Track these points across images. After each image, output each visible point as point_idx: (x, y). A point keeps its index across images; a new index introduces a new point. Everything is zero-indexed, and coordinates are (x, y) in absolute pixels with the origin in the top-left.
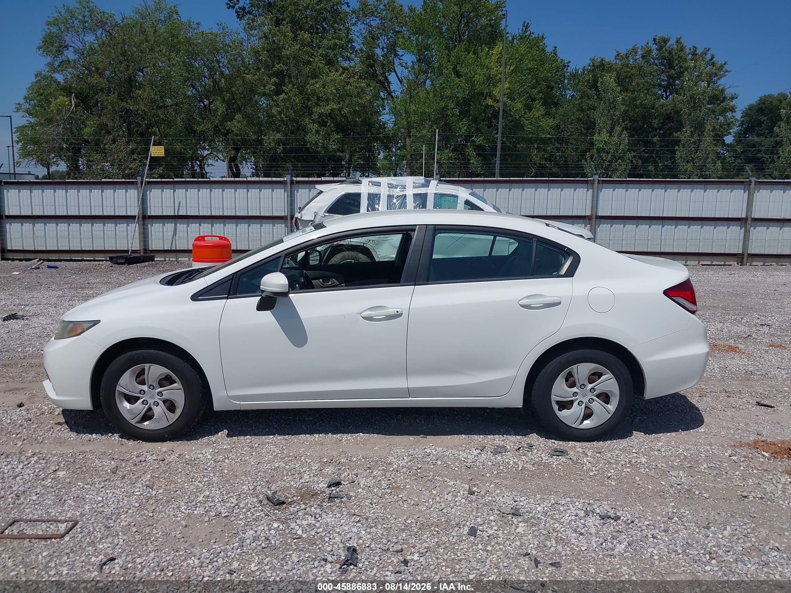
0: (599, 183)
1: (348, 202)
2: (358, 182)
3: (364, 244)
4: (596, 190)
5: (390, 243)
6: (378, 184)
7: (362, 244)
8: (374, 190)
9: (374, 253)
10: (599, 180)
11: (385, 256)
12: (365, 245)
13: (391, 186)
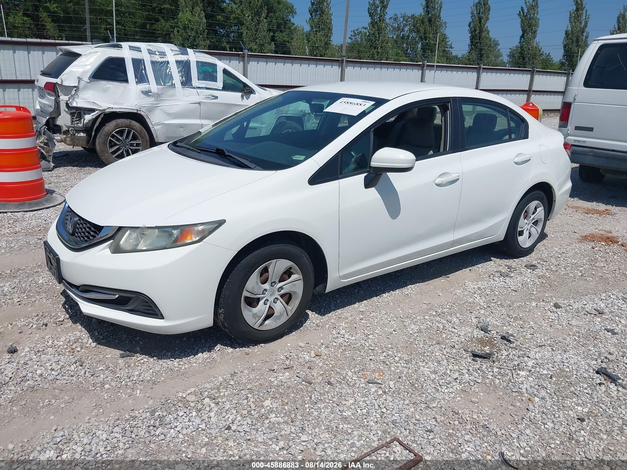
0: (248, 57)
1: (112, 67)
2: (120, 47)
3: (137, 110)
4: (246, 62)
5: (161, 109)
6: (138, 50)
7: (136, 111)
8: (137, 55)
9: (148, 120)
10: (248, 54)
11: (158, 123)
12: (139, 112)
13: (151, 52)
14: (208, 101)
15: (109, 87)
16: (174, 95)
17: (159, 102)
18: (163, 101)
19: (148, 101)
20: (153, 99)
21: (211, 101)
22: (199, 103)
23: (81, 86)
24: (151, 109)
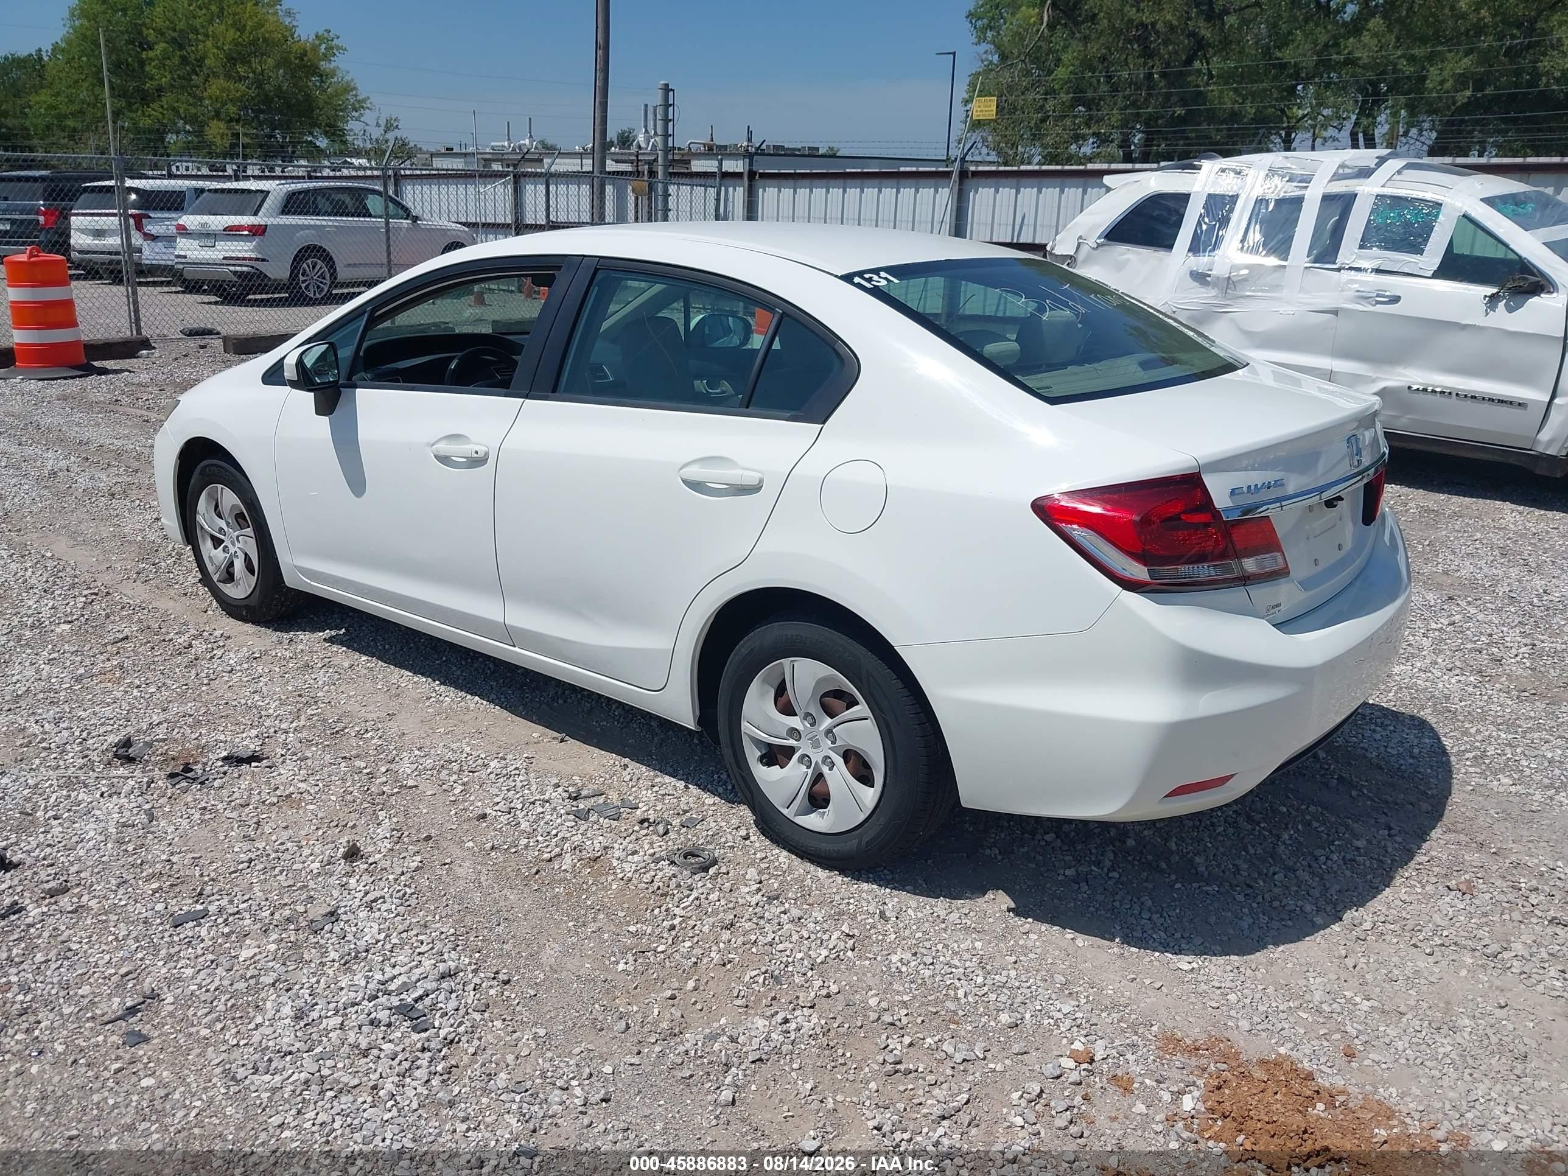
8: (1227, 185)
14: (1365, 309)
15: (1128, 260)
16: (1277, 286)
17: (1228, 302)
18: (1242, 300)
19: (1200, 297)
20: (1213, 293)
21: (1371, 308)
22: (1335, 312)
23: (1081, 257)
24: (1209, 315)
